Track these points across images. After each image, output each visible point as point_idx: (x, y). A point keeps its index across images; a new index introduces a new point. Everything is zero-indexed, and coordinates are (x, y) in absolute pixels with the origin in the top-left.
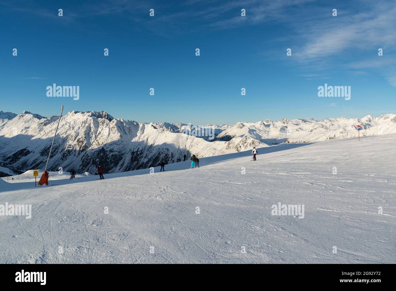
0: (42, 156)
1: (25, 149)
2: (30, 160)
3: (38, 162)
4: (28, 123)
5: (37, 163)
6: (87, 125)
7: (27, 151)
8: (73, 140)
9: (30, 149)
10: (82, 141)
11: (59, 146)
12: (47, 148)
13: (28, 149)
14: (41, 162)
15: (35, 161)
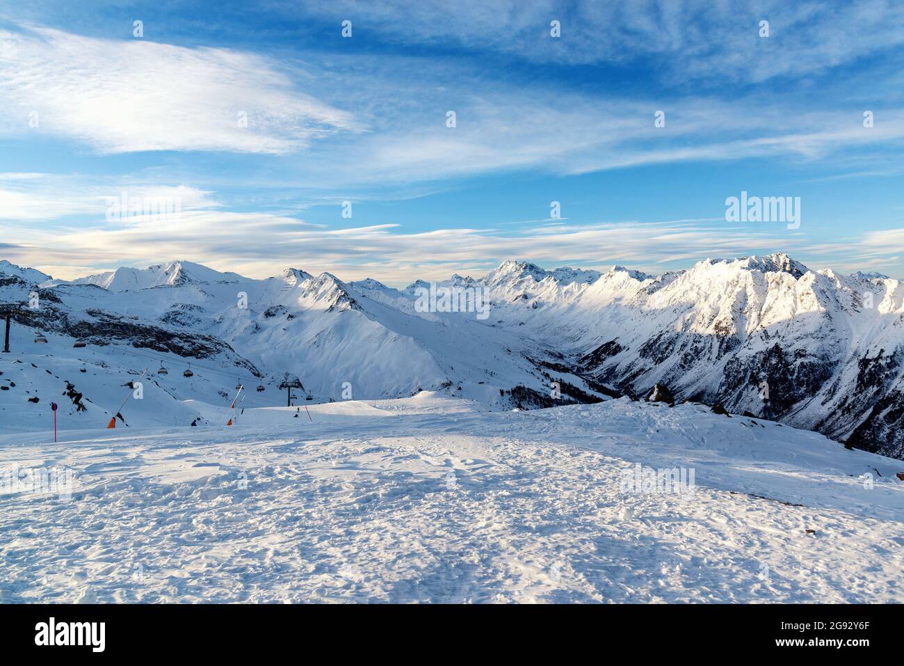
0: (643, 357)
1: (613, 343)
2: (621, 364)
3: (636, 369)
4: (620, 290)
5: (632, 371)
6: (738, 289)
7: (616, 347)
8: (706, 325)
9: (621, 342)
10: (726, 328)
11: (676, 338)
12: (652, 342)
13: (618, 342)
14: (640, 371)
15: (629, 367)
